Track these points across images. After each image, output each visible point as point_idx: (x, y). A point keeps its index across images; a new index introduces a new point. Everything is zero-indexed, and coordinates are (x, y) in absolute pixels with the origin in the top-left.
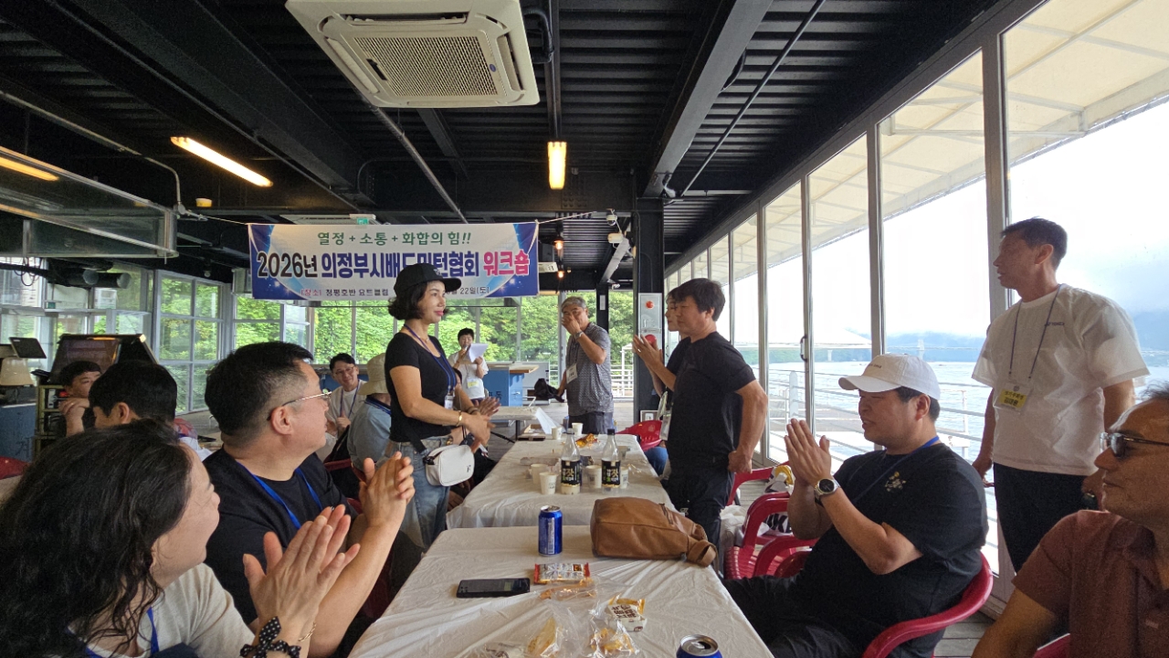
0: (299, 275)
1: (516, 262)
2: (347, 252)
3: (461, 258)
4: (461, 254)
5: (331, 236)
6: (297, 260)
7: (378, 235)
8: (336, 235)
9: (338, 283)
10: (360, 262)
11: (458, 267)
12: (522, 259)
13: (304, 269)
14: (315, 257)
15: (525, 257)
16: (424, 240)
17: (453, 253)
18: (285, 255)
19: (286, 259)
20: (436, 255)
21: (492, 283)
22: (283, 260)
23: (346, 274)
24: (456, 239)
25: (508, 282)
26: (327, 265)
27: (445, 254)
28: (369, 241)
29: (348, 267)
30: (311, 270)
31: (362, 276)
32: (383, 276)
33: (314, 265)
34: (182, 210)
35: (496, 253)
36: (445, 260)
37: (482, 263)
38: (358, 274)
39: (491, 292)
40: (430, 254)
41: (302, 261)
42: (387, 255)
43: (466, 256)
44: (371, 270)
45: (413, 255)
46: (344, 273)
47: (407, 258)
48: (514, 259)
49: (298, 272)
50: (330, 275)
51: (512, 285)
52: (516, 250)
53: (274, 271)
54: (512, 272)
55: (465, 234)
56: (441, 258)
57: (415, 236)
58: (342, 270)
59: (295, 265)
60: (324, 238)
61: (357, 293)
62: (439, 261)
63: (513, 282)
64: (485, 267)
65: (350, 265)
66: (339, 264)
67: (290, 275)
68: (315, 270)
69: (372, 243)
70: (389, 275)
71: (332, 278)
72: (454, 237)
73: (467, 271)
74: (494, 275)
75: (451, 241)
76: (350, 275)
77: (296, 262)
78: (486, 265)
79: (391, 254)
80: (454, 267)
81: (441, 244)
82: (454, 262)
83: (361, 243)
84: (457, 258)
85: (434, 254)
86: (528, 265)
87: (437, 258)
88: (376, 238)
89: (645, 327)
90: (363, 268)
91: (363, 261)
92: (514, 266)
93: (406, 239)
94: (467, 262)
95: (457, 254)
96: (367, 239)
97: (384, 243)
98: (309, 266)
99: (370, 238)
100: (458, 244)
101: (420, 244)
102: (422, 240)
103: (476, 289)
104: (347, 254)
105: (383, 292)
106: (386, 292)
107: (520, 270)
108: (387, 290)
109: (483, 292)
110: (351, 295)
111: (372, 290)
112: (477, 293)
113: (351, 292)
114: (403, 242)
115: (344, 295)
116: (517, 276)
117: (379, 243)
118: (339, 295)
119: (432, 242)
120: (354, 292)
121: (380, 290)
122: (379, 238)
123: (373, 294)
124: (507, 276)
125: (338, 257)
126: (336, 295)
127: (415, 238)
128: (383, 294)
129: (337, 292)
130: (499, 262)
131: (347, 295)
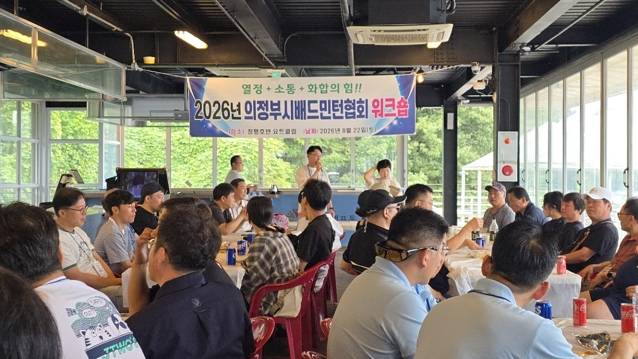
0: (227, 118)
1: (398, 107)
3: (354, 104)
4: (354, 100)
5: (252, 87)
6: (225, 106)
7: (288, 85)
8: (256, 85)
9: (258, 124)
10: (274, 107)
11: (352, 111)
12: (402, 104)
13: (231, 113)
14: (239, 103)
15: (405, 103)
16: (325, 89)
17: (348, 99)
18: (216, 102)
19: (217, 105)
20: (334, 102)
21: (379, 124)
22: (214, 106)
23: (264, 117)
24: (350, 88)
25: (391, 123)
26: (248, 110)
29: (265, 111)
30: (236, 114)
31: (276, 118)
32: (292, 119)
33: (239, 110)
34: (136, 67)
35: (382, 100)
36: (341, 105)
37: (370, 108)
38: (273, 117)
39: (377, 132)
40: (329, 101)
41: (229, 108)
42: (296, 102)
43: (358, 102)
44: (283, 114)
45: (316, 102)
46: (261, 116)
47: (311, 104)
48: (396, 104)
49: (226, 115)
50: (251, 118)
51: (395, 125)
52: (398, 97)
53: (208, 115)
54: (394, 115)
55: (357, 85)
56: (338, 104)
57: (318, 86)
58: (260, 115)
59: (223, 110)
60: (247, 89)
61: (272, 132)
62: (337, 106)
63: (395, 123)
65: (267, 110)
66: (259, 109)
67: (219, 118)
68: (239, 114)
69: (284, 92)
70: (297, 118)
71: (253, 120)
72: (349, 87)
73: (359, 114)
74: (380, 117)
75: (346, 91)
76: (267, 118)
77: (224, 107)
78: (374, 109)
79: (299, 102)
80: (348, 111)
81: (338, 92)
82: (348, 107)
83: (275, 92)
84: (351, 104)
85: (333, 101)
86: (408, 109)
87: (335, 104)
88: (287, 88)
89: (504, 160)
90: (277, 112)
91: (277, 107)
92: (396, 110)
93: (311, 89)
94: (359, 107)
95: (351, 101)
96: (280, 89)
97: (294, 93)
98: (235, 111)
99: (282, 89)
100: (351, 92)
101: (321, 93)
102: (323, 90)
103: (366, 129)
104: (264, 101)
105: (292, 131)
106: (295, 131)
107: (401, 113)
108: (295, 129)
109: (371, 131)
110: (267, 133)
111: (283, 129)
112: (367, 132)
113: (267, 131)
114: (308, 92)
115: (262, 134)
116: (399, 118)
117: (290, 92)
118: (258, 133)
119: (331, 91)
120: (270, 131)
121: (289, 129)
122: (290, 89)
123: (285, 132)
124: (390, 118)
125: (257, 103)
126: (256, 133)
127: (317, 88)
128: (292, 133)
129: (256, 131)
130: (384, 107)
131: (264, 134)
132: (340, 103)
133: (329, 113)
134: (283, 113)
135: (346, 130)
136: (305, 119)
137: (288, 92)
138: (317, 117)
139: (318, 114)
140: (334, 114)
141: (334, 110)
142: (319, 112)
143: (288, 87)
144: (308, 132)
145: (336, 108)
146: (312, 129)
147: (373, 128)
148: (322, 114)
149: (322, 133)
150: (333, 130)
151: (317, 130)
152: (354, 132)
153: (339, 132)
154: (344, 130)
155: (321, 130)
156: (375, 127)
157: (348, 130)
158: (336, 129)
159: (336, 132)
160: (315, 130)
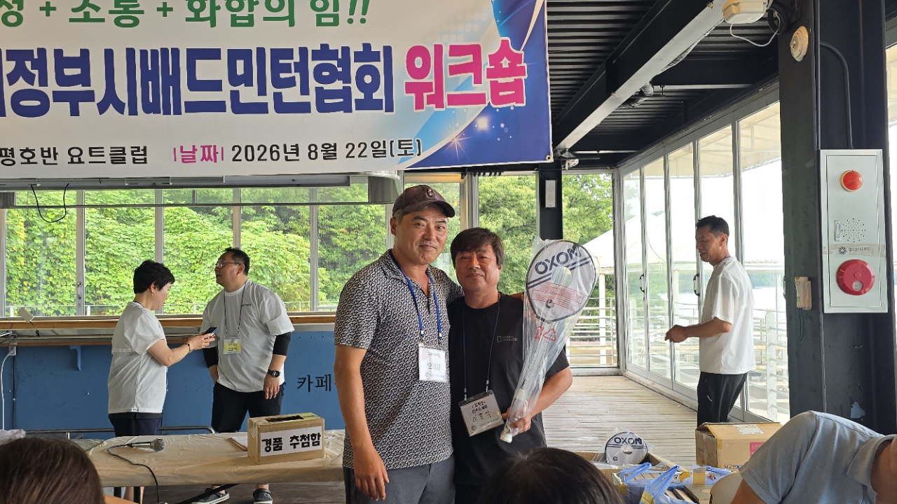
1: (491, 74)
2: (34, 46)
3: (345, 63)
4: (346, 50)
9: (9, 129)
10: (68, 72)
11: (338, 85)
12: (505, 63)
15: (515, 59)
16: (245, 12)
17: (325, 47)
20: (278, 54)
21: (430, 129)
23: (31, 106)
24: (330, 10)
25: (471, 127)
27: (303, 51)
28: (93, 14)
29: (36, 86)
31: (75, 112)
32: (133, 112)
35: (438, 49)
36: (302, 67)
37: (401, 76)
38: (66, 106)
39: (425, 155)
40: (261, 51)
42: (143, 53)
43: (359, 57)
44: (100, 95)
45: (214, 54)
47: (198, 62)
48: (486, 65)
51: (483, 133)
52: (492, 41)
54: (479, 99)
56: (292, 62)
57: (221, 2)
58: (17, 97)
61: (63, 157)
62: (287, 68)
63: (483, 124)
65: (44, 82)
66: (13, 79)
69: (102, 20)
70: (150, 108)
72: (326, 6)
73: (361, 96)
74: (434, 105)
75: (319, 18)
76: (42, 110)
78: (412, 80)
79: (154, 52)
80: (327, 87)
81: (292, 24)
82: (326, 74)
83: (71, 20)
84: (335, 63)
85: (273, 51)
86: (524, 78)
88: (113, 8)
89: (842, 241)
90: (79, 88)
91: (77, 71)
92: (486, 82)
93: (197, 12)
94: (361, 73)
95: (336, 52)
96: (87, 9)
97: (136, 22)
99: (97, 9)
100: (336, 23)
101: (234, 24)
102: (239, 14)
103: (388, 145)
104: (32, 51)
105: (133, 154)
106: (142, 152)
107: (501, 94)
108: (145, 148)
109: (406, 154)
110: (47, 162)
111: (103, 148)
112: (392, 156)
113: (46, 154)
114: (188, 20)
115: (29, 163)
116: (496, 108)
117: (123, 21)
118: (14, 163)
119: (266, 19)
120: (55, 154)
121: (124, 148)
122: (122, 9)
123: (107, 158)
124: (467, 109)
125: (8, 59)
126: (5, 162)
127: (219, 8)
128: (134, 159)
129: (6, 155)
130: (446, 72)
131: (36, 163)
132: (297, 58)
133: (262, 91)
134: (100, 92)
135: (320, 148)
136: (178, 112)
137: (117, 22)
138: (219, 107)
139: (224, 95)
140: (278, 97)
141: (278, 83)
142: (227, 87)
143: (117, 4)
144: (188, 158)
145: (283, 76)
146: (204, 147)
147: (411, 144)
148: (235, 95)
149: (240, 160)
150: (274, 148)
151: (219, 150)
152: (348, 156)
153: (297, 155)
154: (313, 148)
155: (233, 149)
156: (418, 141)
157: (327, 151)
158: (285, 146)
159: (286, 158)
160: (212, 149)
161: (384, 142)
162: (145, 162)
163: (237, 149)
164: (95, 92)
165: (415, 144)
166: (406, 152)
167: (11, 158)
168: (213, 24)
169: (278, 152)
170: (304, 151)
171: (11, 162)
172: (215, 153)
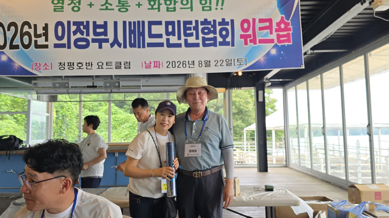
0: (27, 47)
1: (277, 30)
2: (84, 20)
3: (214, 26)
4: (215, 21)
5: (66, 2)
6: (26, 29)
10: (99, 30)
11: (211, 36)
12: (283, 26)
13: (34, 39)
14: (46, 25)
15: (287, 24)
16: (172, 6)
17: (206, 20)
18: (13, 24)
19: (13, 28)
20: (186, 23)
21: (250, 55)
23: (82, 45)
24: (208, 4)
25: (268, 54)
26: (60, 34)
27: (197, 22)
28: (109, 7)
29: (85, 36)
30: (41, 41)
31: (100, 47)
32: (125, 47)
33: (46, 35)
35: (254, 20)
36: (196, 28)
37: (238, 31)
38: (97, 44)
39: (249, 65)
40: (179, 22)
41: (32, 31)
42: (130, 23)
43: (220, 24)
44: (111, 40)
45: (159, 23)
46: (79, 43)
47: (153, 27)
48: (275, 26)
49: (26, 42)
50: (63, 46)
51: (274, 56)
52: (277, 17)
54: (272, 41)
56: (192, 26)
57: (162, 2)
58: (76, 41)
59: (23, 35)
60: (58, 5)
61: (95, 66)
62: (190, 29)
63: (274, 52)
64: (242, 36)
65: (88, 35)
66: (75, 33)
67: (17, 47)
68: (47, 40)
69: (113, 9)
70: (132, 45)
71: (66, 49)
72: (206, 3)
73: (221, 40)
74: (252, 44)
75: (203, 8)
76: (87, 46)
77: (24, 31)
78: (243, 33)
79: (134, 23)
80: (207, 36)
81: (192, 10)
82: (206, 31)
83: (100, 9)
84: (210, 26)
85: (184, 22)
86: (291, 32)
87: (188, 26)
88: (118, 5)
90: (103, 37)
91: (102, 30)
92: (275, 34)
93: (152, 6)
94: (221, 31)
95: (210, 22)
96: (107, 5)
97: (127, 10)
98: (40, 36)
99: (111, 5)
100: (210, 10)
101: (168, 10)
102: (170, 7)
103: (233, 61)
104: (83, 22)
105: (124, 65)
106: (128, 64)
107: (281, 39)
108: (130, 62)
109: (240, 64)
110: (88, 68)
111: (112, 62)
112: (234, 65)
113: (88, 65)
114: (149, 9)
115: (80, 68)
116: (279, 45)
117: (122, 10)
118: (74, 68)
119: (181, 8)
120: (92, 65)
121: (121, 62)
122: (121, 5)
123: (114, 67)
124: (267, 45)
125: (74, 25)
126: (70, 68)
127: (161, 4)
128: (125, 67)
129: (71, 65)
130: (257, 30)
131: (83, 69)
132: (194, 24)
133: (179, 38)
134: (112, 38)
135: (203, 63)
136: (144, 47)
137: (119, 10)
138: (161, 45)
139: (163, 40)
140: (186, 41)
141: (186, 35)
142: (165, 37)
143: (119, 3)
144: (148, 67)
145: (188, 32)
146: (154, 62)
147: (242, 60)
148: (168, 40)
149: (170, 68)
150: (184, 62)
151: (161, 63)
152: (215, 66)
153: (194, 65)
154: (200, 62)
155: (167, 63)
156: (246, 59)
157: (206, 63)
158: (189, 61)
159: (189, 66)
160: (158, 63)
161: (231, 59)
162: (130, 68)
163: (168, 63)
164: (109, 39)
165: (244, 60)
166: (240, 63)
167: (72, 66)
168: (159, 11)
169: (186, 64)
170: (196, 63)
171: (72, 68)
172: (159, 64)
